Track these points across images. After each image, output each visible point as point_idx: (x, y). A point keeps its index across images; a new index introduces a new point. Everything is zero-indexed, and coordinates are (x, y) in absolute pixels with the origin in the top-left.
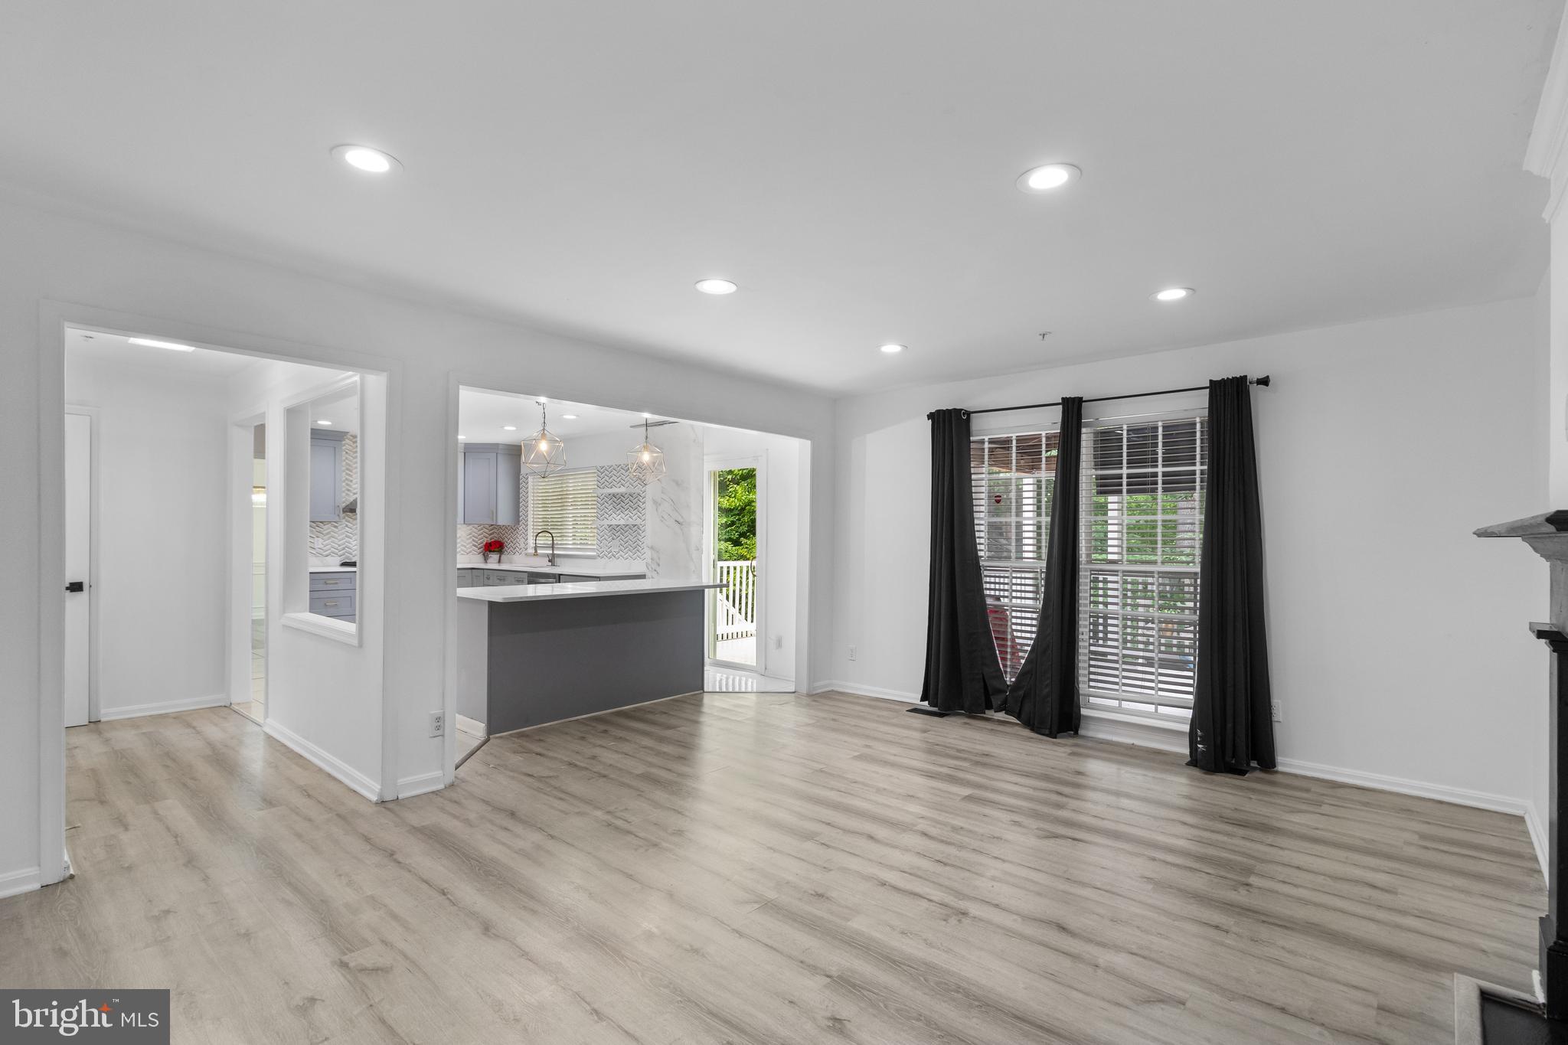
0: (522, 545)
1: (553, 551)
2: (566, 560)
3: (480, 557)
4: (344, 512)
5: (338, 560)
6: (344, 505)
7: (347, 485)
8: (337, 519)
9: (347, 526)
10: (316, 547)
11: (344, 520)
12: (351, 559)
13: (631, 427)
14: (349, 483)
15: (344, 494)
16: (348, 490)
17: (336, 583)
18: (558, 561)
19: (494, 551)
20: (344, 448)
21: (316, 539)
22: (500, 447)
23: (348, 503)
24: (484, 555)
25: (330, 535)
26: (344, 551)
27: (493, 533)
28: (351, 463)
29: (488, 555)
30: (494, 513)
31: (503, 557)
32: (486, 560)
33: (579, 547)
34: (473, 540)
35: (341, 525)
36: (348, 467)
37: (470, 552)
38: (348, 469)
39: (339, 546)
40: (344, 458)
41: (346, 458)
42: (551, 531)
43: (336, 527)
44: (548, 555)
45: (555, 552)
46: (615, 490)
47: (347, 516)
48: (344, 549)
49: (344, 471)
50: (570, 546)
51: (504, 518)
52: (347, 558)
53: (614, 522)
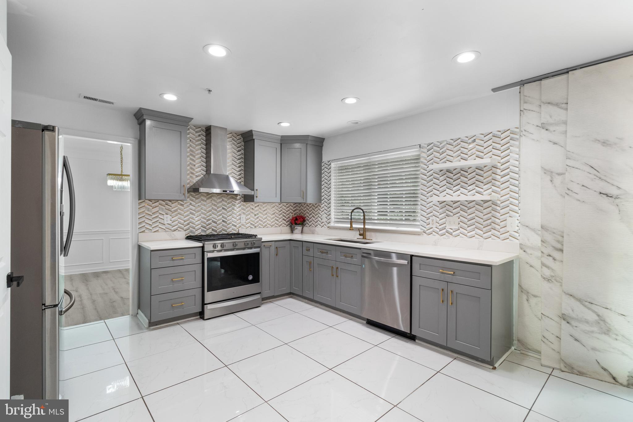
0: (325, 220)
1: (364, 225)
2: (378, 234)
3: (288, 229)
4: (188, 192)
5: (183, 234)
6: (188, 186)
7: (191, 168)
8: (182, 198)
9: (191, 204)
10: (166, 223)
11: (188, 199)
12: (194, 233)
13: (494, 90)
14: (193, 167)
15: (188, 177)
16: (192, 173)
17: (182, 259)
18: (368, 234)
19: (299, 224)
20: (188, 136)
21: (165, 216)
22: (310, 138)
23: (192, 184)
24: (291, 227)
25: (176, 213)
26: (189, 226)
27: (296, 210)
28: (194, 150)
29: (294, 227)
30: (304, 194)
31: (305, 228)
32: (292, 231)
33: (388, 222)
34: (283, 216)
35: (186, 203)
36: (191, 153)
37: (281, 225)
38: (191, 155)
39: (185, 221)
40: (188, 145)
41: (190, 145)
42: (362, 208)
43: (182, 205)
44: (359, 229)
45: (366, 227)
46: (448, 165)
47: (191, 195)
48: (188, 224)
49: (188, 157)
50: (376, 222)
51: (311, 199)
52: (191, 232)
53: (448, 198)
